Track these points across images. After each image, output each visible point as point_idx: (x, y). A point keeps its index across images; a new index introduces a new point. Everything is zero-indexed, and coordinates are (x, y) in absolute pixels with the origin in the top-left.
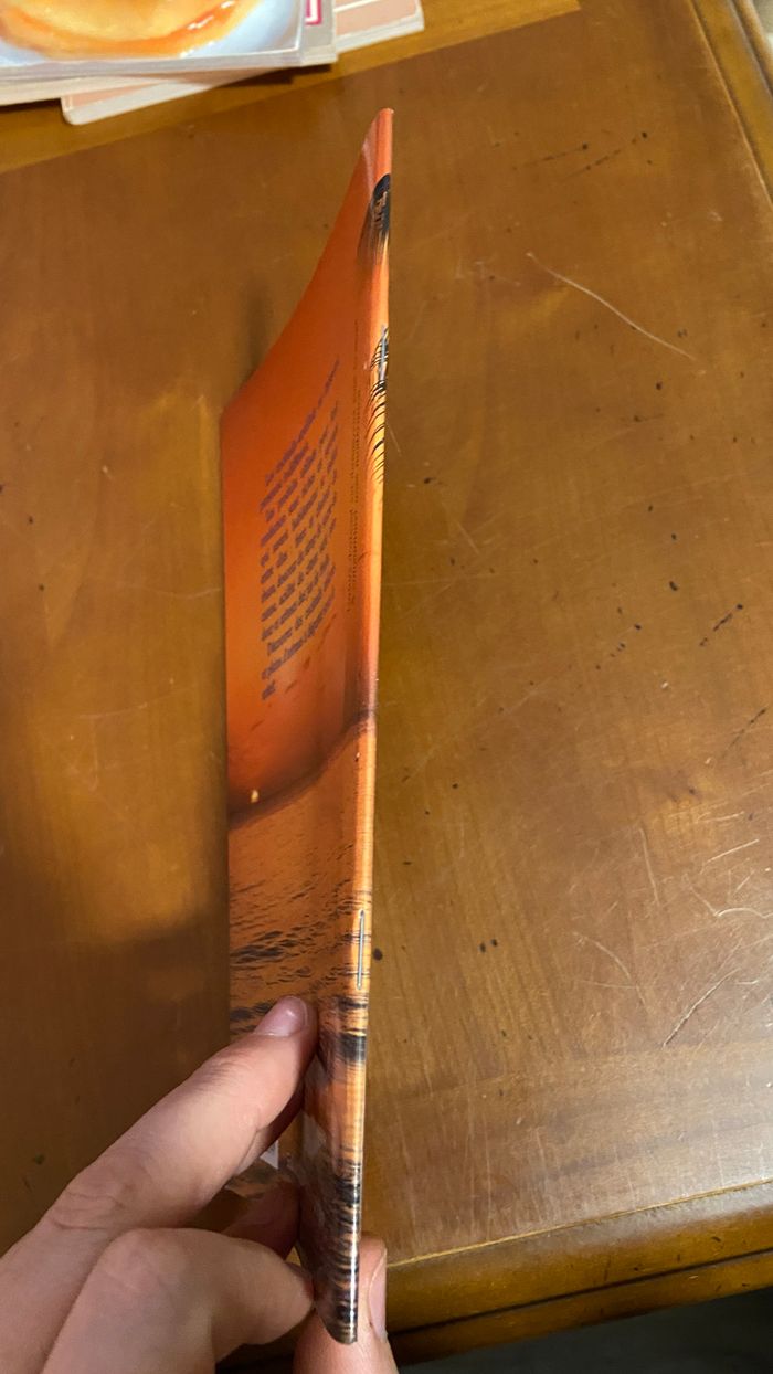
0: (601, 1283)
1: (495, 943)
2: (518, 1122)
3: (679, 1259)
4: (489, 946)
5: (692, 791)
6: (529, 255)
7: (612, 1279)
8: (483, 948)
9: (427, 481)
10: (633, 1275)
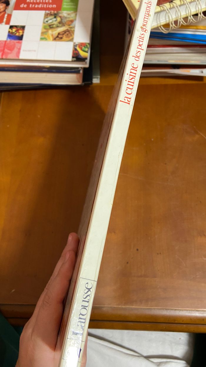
0: (167, 322)
1: (160, 253)
2: (158, 287)
3: (183, 321)
4: (159, 254)
5: (204, 235)
6: (195, 127)
7: (169, 322)
8: (158, 254)
9: (165, 164)
10: (173, 322)
